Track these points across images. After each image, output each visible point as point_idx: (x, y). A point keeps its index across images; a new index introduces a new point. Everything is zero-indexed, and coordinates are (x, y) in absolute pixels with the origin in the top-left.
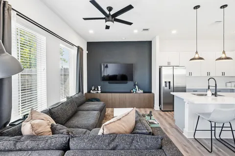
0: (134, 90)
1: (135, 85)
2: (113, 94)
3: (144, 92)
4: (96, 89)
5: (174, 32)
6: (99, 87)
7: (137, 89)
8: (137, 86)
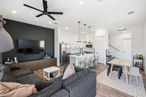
0: (45, 57)
1: (45, 54)
2: (31, 62)
3: (51, 58)
4: (12, 60)
5: (67, 28)
6: (15, 58)
7: (47, 57)
8: (46, 55)
